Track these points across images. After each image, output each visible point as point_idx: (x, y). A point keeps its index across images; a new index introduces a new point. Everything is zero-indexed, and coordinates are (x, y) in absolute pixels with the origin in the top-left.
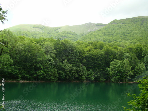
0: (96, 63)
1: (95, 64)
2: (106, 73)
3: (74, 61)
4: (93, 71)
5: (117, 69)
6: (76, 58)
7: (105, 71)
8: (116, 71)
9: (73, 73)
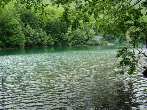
0: (53, 28)
1: (53, 30)
2: (62, 38)
3: (35, 26)
4: (52, 36)
5: (75, 34)
6: (37, 23)
7: (62, 36)
8: (74, 35)
9: (36, 38)
